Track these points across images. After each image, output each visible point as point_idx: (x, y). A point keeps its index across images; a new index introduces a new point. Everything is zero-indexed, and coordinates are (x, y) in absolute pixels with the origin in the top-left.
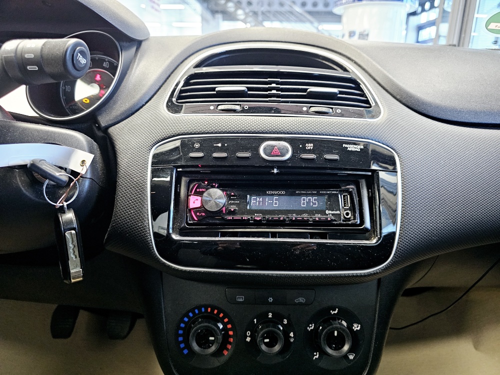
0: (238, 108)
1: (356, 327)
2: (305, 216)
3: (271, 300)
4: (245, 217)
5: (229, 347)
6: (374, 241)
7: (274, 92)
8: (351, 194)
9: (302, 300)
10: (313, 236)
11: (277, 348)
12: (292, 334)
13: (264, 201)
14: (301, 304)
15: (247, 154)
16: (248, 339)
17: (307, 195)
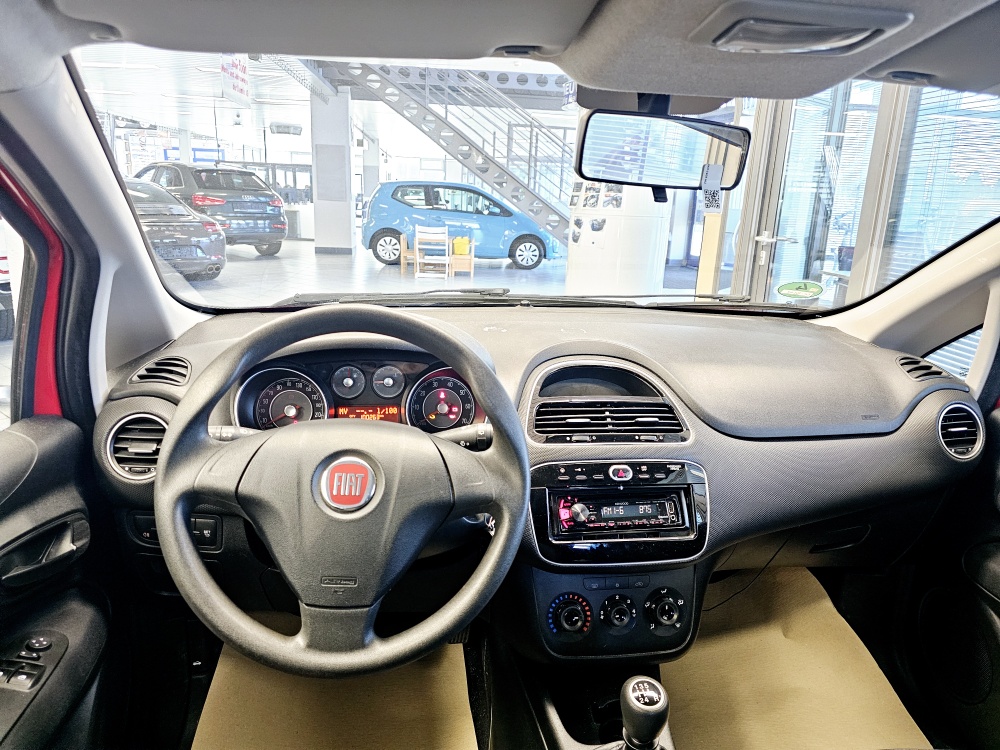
0: (588, 439)
1: (681, 602)
2: (645, 521)
3: (617, 585)
4: (603, 524)
5: (588, 624)
6: (692, 537)
7: (610, 427)
8: (674, 502)
9: (640, 584)
10: (649, 535)
11: (626, 620)
12: (634, 611)
13: (613, 510)
14: (639, 587)
15: (601, 477)
16: (602, 617)
17: (643, 504)
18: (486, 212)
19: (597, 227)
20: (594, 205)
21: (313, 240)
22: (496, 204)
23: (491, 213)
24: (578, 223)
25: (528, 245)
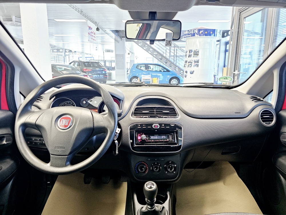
0: (148, 117)
1: (175, 166)
2: (163, 140)
3: (156, 160)
4: (150, 141)
5: (147, 171)
6: (177, 145)
7: (155, 114)
8: (172, 135)
9: (163, 159)
10: (165, 144)
11: (158, 170)
12: (161, 167)
13: (154, 137)
14: (163, 160)
15: (150, 127)
16: (151, 169)
17: (163, 136)
18: (162, 71)
19: (192, 73)
20: (191, 67)
21: (115, 80)
22: (165, 69)
23: (164, 71)
24: (186, 72)
25: (174, 80)
